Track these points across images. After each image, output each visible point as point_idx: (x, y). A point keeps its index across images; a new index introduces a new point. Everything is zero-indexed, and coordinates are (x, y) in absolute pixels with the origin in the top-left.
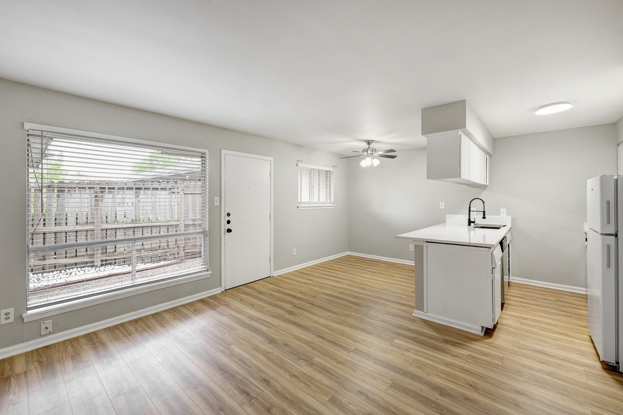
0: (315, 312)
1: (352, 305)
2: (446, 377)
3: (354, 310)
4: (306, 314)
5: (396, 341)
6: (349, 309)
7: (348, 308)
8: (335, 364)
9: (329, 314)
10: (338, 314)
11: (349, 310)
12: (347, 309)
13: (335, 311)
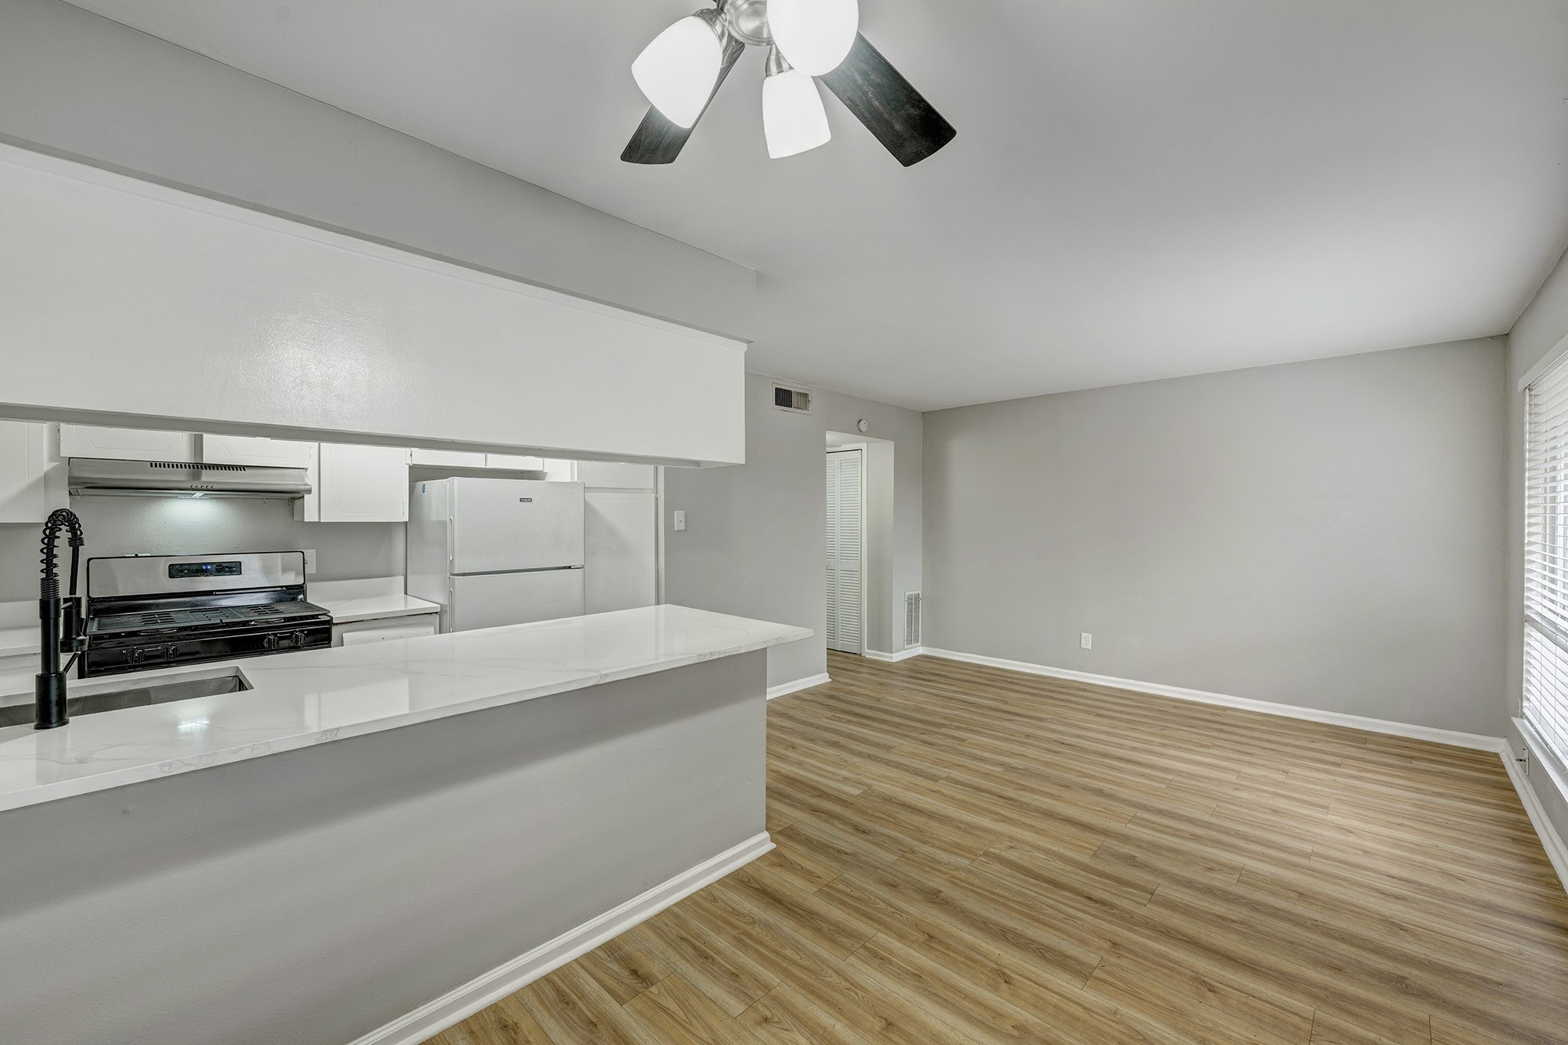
0: (1059, 864)
1: (948, 891)
2: (816, 754)
3: (939, 871)
4: (1086, 859)
5: (855, 791)
6: (955, 873)
7: (960, 880)
8: (967, 765)
9: (1012, 855)
10: (987, 854)
11: (957, 869)
12: (962, 875)
13: (998, 867)
